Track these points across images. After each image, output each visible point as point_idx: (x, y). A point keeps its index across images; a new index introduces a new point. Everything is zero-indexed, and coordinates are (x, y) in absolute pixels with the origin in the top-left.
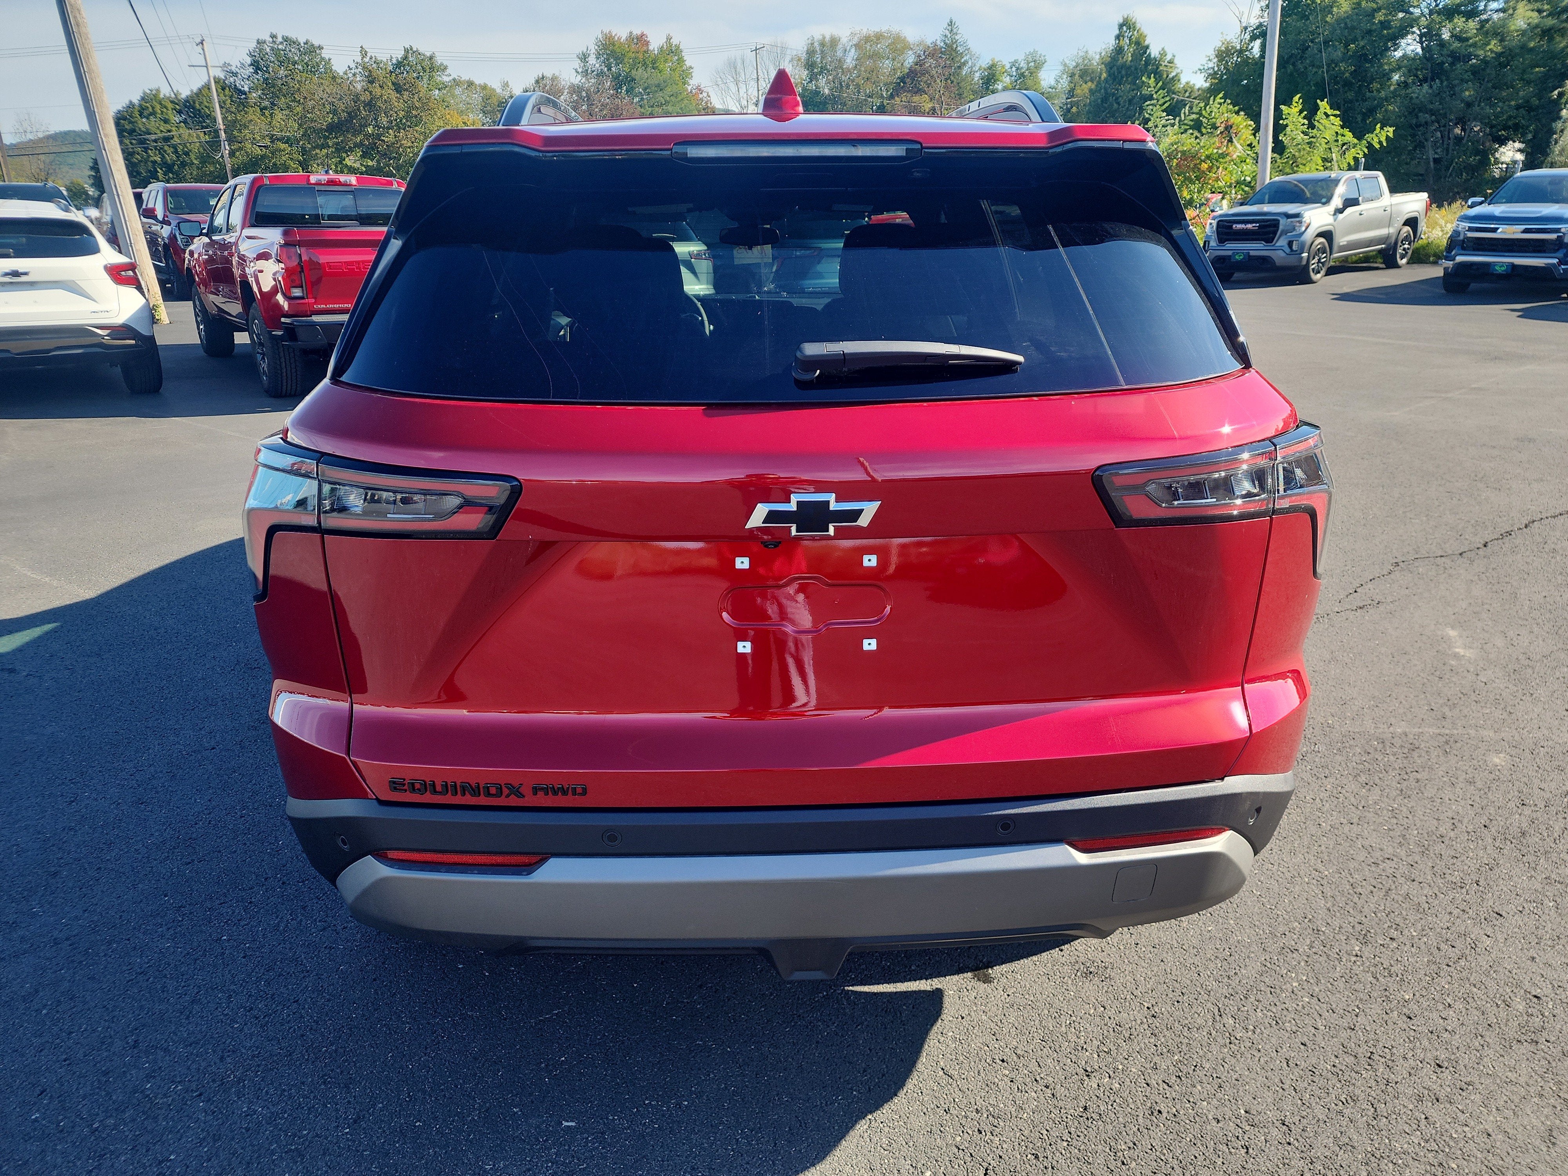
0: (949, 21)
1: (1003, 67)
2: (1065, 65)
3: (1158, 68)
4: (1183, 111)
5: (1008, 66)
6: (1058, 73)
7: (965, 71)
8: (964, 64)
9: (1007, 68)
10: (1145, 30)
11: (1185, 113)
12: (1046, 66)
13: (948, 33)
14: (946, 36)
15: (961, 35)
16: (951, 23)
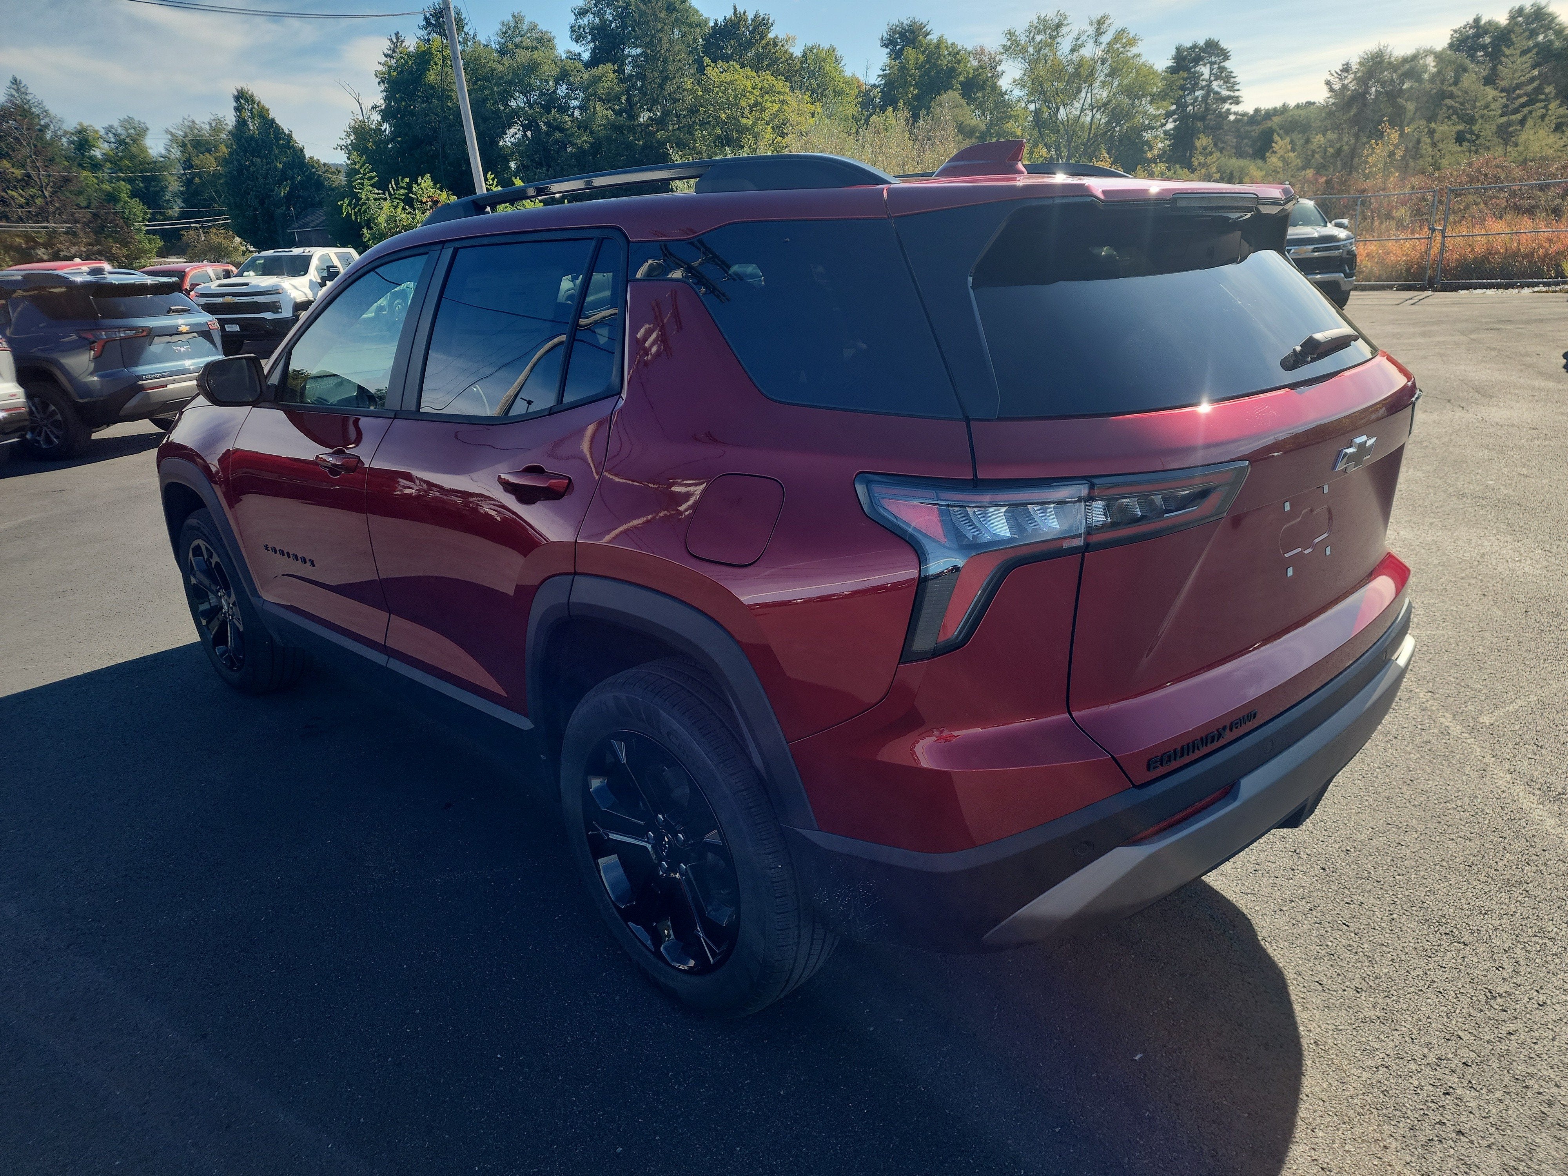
0: (11, 79)
1: (96, 132)
2: (172, 134)
3: (289, 142)
4: (390, 186)
5: (102, 132)
6: (166, 141)
7: (48, 135)
8: (47, 126)
9: (101, 134)
10: (265, 103)
11: (392, 187)
12: (149, 133)
13: (14, 92)
14: (13, 96)
15: (32, 96)
16: (15, 81)
